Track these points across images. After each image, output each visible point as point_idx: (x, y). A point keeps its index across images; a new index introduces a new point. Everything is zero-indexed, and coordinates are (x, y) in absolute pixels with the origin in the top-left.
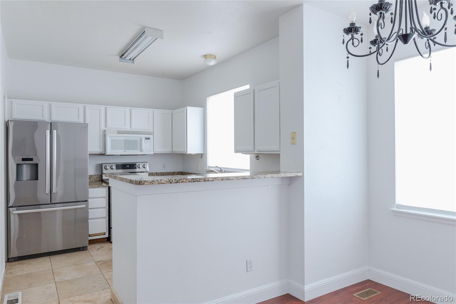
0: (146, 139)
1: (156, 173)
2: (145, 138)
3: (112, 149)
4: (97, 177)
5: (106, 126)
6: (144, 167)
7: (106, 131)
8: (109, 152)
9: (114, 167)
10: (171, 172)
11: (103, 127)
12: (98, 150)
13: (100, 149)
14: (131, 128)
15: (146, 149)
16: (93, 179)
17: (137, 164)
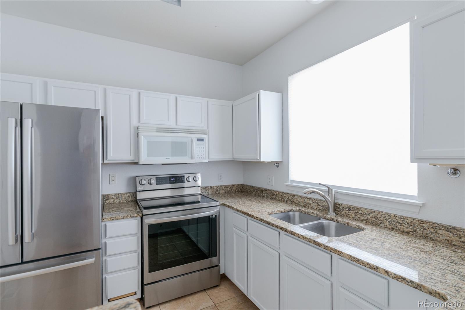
0: (199, 140)
1: (211, 187)
2: (196, 140)
3: (148, 155)
4: (128, 197)
5: (139, 121)
6: (195, 180)
7: (139, 128)
8: (143, 159)
9: (153, 181)
10: (230, 185)
11: (135, 122)
12: (128, 157)
13: (130, 155)
14: (177, 124)
15: (198, 155)
16: (124, 200)
17: (186, 176)
